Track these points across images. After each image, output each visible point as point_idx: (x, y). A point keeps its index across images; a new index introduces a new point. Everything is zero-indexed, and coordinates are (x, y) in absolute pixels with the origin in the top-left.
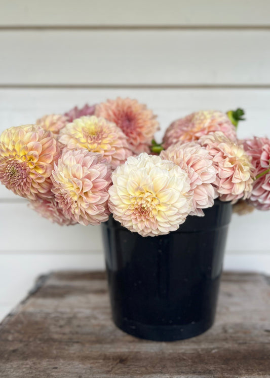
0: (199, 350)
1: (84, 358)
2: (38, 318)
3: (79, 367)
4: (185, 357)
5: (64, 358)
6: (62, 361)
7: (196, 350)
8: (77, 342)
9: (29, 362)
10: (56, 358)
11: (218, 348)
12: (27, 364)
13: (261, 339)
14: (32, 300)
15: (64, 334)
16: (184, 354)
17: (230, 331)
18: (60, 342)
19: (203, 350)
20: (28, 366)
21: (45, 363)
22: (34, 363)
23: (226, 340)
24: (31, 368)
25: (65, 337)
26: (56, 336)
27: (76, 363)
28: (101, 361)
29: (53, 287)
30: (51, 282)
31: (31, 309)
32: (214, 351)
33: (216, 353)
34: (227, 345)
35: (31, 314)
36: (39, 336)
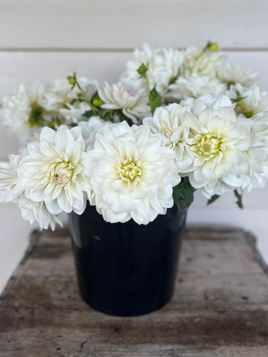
0: (184, 319)
1: (84, 327)
2: (38, 282)
3: (80, 335)
4: (171, 327)
5: (66, 326)
6: (64, 329)
7: (180, 318)
8: (76, 309)
9: (36, 330)
10: (59, 326)
11: (200, 317)
12: (35, 332)
13: (238, 308)
14: (29, 261)
15: (63, 300)
16: (170, 323)
17: (211, 297)
18: (61, 309)
19: (187, 318)
20: (36, 334)
21: (50, 332)
22: (41, 332)
23: (207, 308)
24: (38, 336)
25: (65, 304)
26: (56, 303)
27: (77, 331)
28: (98, 329)
29: (47, 246)
30: (45, 240)
31: (30, 273)
32: (197, 320)
33: (198, 322)
34: (209, 314)
35: (32, 278)
36: (42, 302)
